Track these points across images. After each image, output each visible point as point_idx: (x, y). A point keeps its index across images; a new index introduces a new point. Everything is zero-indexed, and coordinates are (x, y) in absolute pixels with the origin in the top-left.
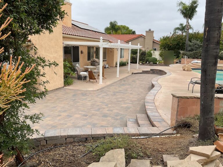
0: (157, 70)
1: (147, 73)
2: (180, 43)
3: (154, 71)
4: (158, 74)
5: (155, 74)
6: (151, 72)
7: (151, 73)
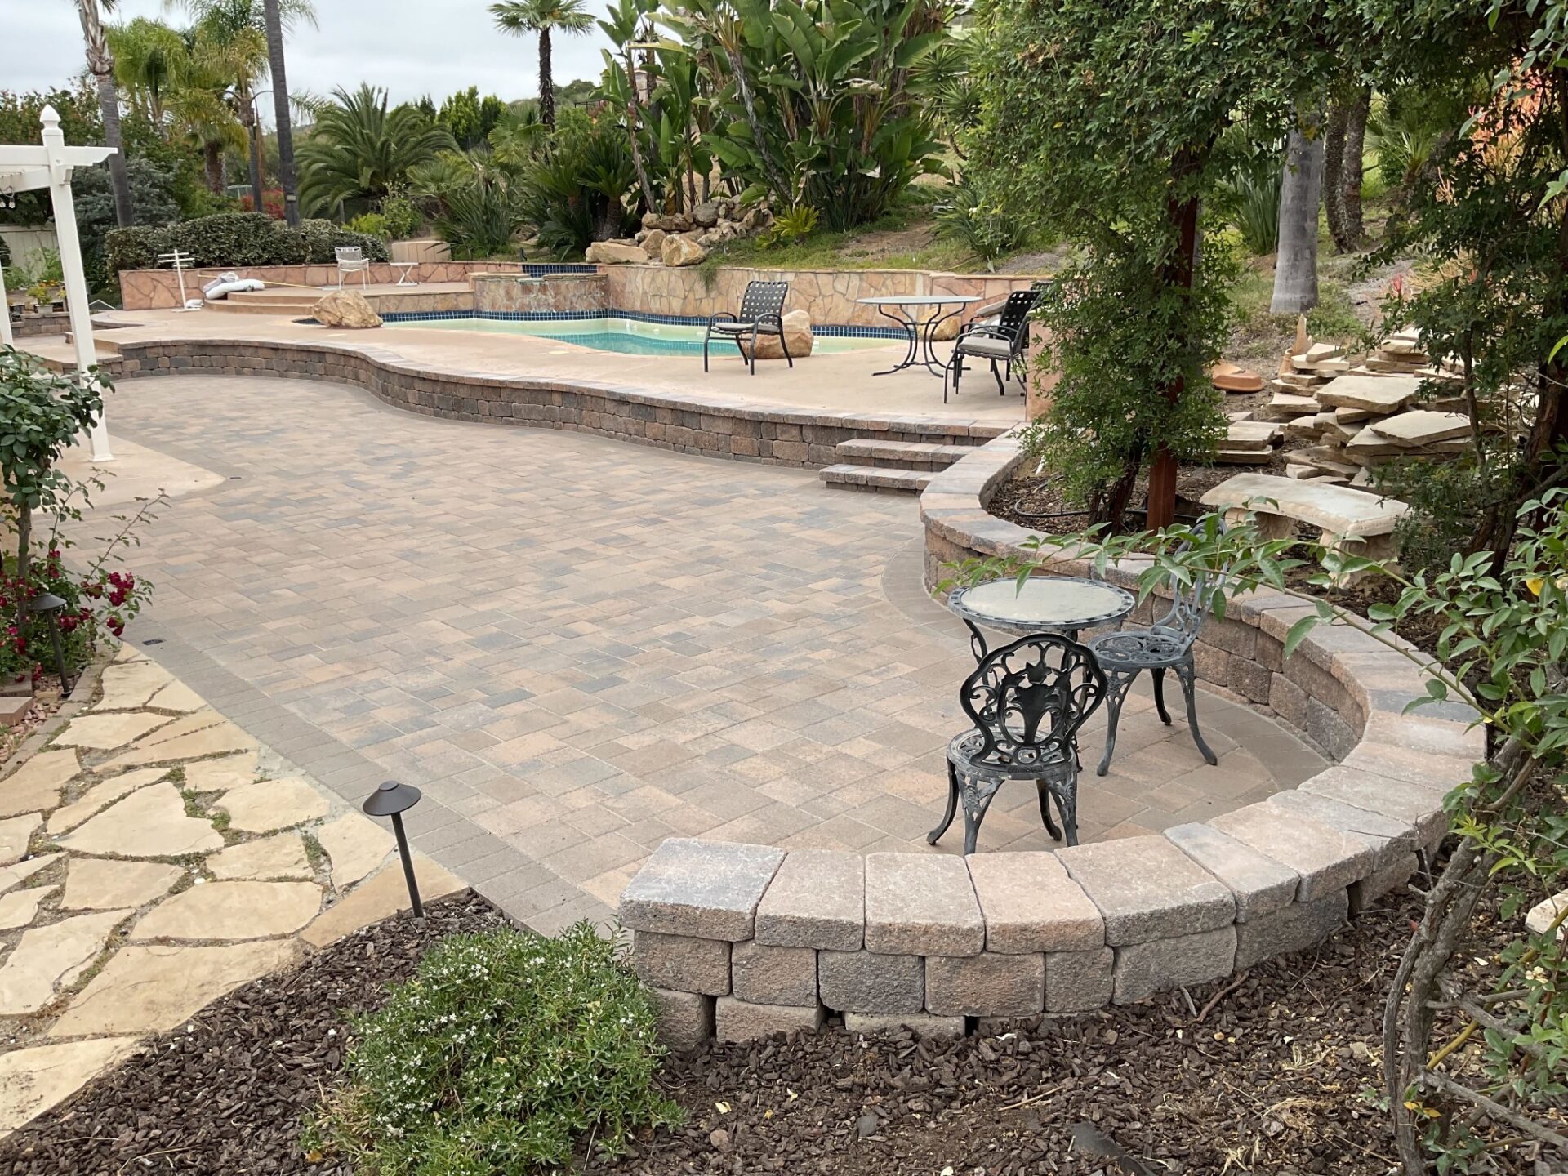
0: (176, 345)
3: (150, 354)
7: (136, 375)
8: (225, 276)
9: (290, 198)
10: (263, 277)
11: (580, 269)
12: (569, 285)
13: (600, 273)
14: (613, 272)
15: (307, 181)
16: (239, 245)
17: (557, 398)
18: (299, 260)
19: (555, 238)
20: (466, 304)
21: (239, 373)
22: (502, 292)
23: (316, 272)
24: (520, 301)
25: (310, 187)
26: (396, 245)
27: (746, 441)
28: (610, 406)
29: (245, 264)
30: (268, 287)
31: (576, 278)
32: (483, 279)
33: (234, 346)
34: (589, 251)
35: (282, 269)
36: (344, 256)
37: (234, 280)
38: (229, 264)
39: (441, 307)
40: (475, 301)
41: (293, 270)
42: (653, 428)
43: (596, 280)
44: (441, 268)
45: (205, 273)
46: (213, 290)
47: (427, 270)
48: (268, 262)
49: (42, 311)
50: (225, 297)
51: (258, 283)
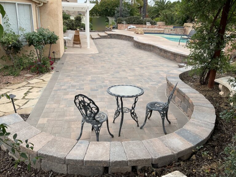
0: (115, 34)
1: (105, 38)
2: (108, 9)
3: (111, 35)
4: (116, 39)
5: (112, 38)
6: (109, 36)
7: (109, 38)
8: (131, 25)
9: (143, 14)
10: (136, 26)
11: (182, 27)
12: (179, 30)
13: (185, 28)
14: (187, 28)
15: (152, 12)
16: (134, 21)
17: (152, 47)
18: (142, 24)
19: (180, 22)
20: (162, 32)
21: (122, 39)
22: (168, 30)
23: (144, 26)
24: (170, 32)
25: (152, 13)
26: (158, 22)
27: (172, 57)
28: (157, 49)
29: (134, 24)
30: (136, 28)
31: (181, 29)
32: (165, 28)
33: (122, 35)
34: (184, 25)
35: (139, 25)
36: (147, 24)
37: (132, 26)
38: (132, 24)
39: (158, 32)
40: (164, 32)
41: (141, 25)
42: (161, 53)
43: (183, 29)
44: (163, 26)
45: (129, 25)
46: (129, 27)
47: (160, 27)
48: (138, 24)
49: (108, 29)
50: (130, 29)
51: (135, 27)
